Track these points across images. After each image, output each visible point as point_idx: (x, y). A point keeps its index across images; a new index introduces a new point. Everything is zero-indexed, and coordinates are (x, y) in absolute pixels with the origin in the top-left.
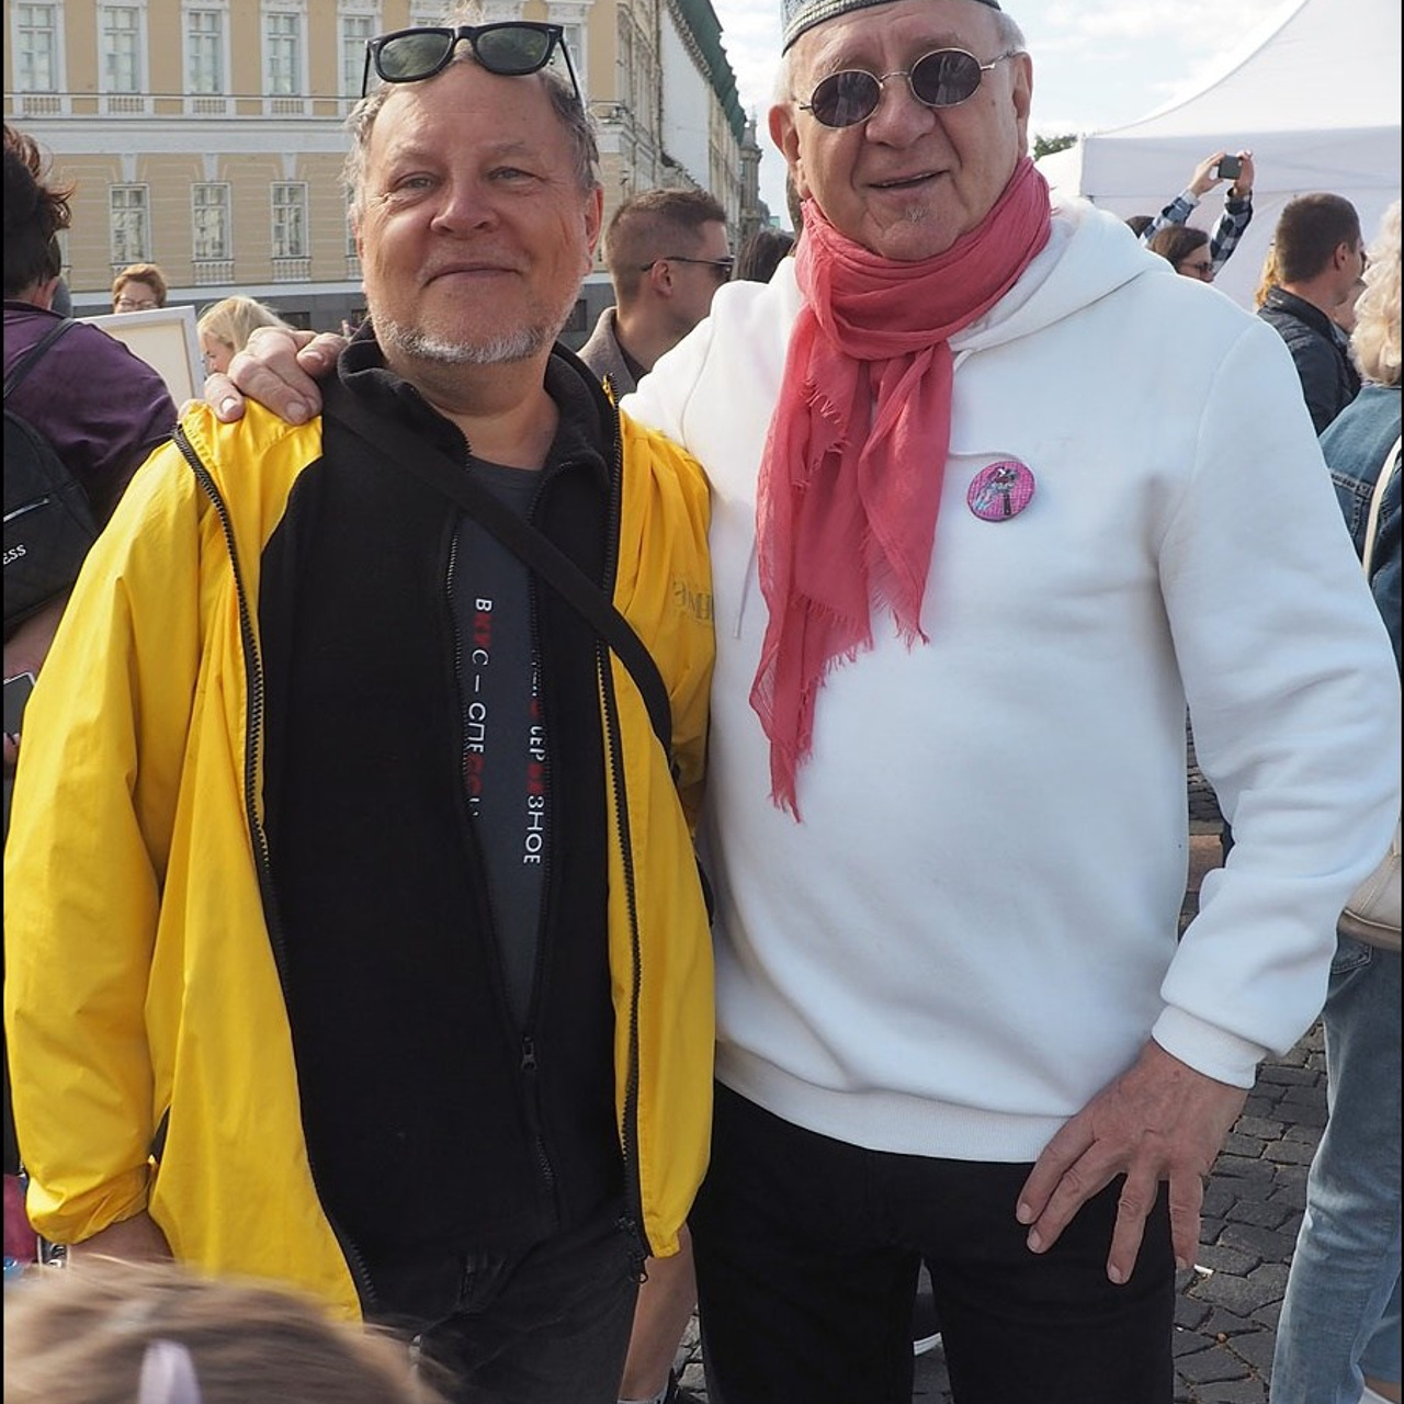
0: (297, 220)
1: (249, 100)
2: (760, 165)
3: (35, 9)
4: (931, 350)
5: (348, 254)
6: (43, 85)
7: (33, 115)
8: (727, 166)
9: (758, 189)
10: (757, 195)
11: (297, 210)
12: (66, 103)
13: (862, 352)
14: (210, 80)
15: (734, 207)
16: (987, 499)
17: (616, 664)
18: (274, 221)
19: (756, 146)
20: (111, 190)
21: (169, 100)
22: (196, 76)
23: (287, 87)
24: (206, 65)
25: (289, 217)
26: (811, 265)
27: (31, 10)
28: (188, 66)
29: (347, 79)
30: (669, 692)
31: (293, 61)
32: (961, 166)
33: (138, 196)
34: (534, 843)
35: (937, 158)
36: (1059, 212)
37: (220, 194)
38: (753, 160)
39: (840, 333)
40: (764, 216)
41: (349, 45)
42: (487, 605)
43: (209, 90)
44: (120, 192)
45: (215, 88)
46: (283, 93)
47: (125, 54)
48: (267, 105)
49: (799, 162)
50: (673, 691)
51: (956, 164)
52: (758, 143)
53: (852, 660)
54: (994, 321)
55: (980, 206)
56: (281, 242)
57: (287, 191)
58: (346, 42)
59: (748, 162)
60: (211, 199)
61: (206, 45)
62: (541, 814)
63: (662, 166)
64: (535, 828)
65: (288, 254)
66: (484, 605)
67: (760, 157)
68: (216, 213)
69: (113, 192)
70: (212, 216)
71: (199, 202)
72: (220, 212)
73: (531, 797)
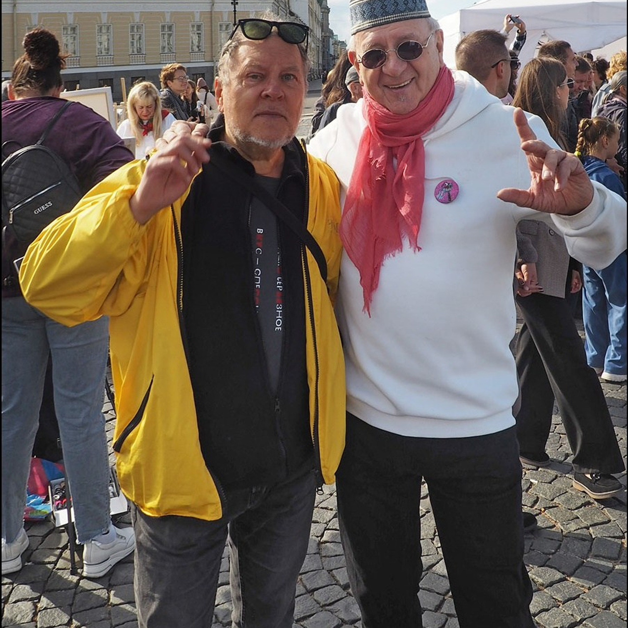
0: (140, 38)
2: (329, 14)
4: (415, 141)
5: (161, 52)
8: (316, 15)
9: (329, 24)
10: (328, 27)
11: (140, 35)
13: (389, 144)
15: (319, 32)
16: (442, 195)
17: (308, 252)
18: (130, 40)
19: (328, 7)
20: (63, 27)
25: (136, 37)
33: (74, 29)
34: (279, 323)
37: (108, 29)
38: (326, 12)
40: (331, 35)
42: (261, 231)
44: (66, 28)
52: (328, 6)
53: (394, 256)
56: (133, 48)
57: (136, 27)
59: (324, 14)
60: (104, 31)
62: (281, 311)
63: (290, 16)
64: (279, 317)
65: (136, 53)
67: (329, 11)
68: (106, 36)
69: (64, 28)
70: (105, 38)
71: (99, 32)
72: (108, 35)
73: (278, 305)
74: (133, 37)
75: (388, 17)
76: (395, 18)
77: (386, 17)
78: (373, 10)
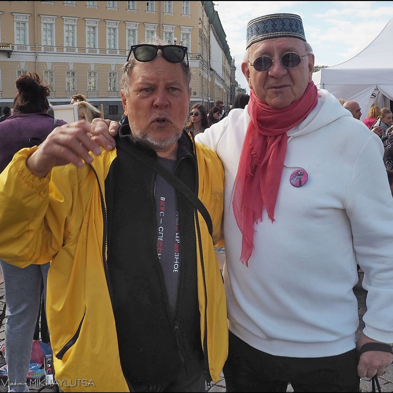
0: (115, 81)
1: (103, 50)
3: (48, 24)
4: (282, 135)
6: (49, 44)
7: (46, 52)
11: (115, 79)
12: (55, 49)
14: (93, 44)
15: (229, 82)
16: (295, 180)
17: (199, 214)
18: (109, 82)
21: (82, 49)
22: (89, 43)
23: (113, 47)
24: (92, 40)
25: (113, 81)
27: (46, 25)
28: (87, 41)
29: (128, 45)
31: (114, 40)
32: (294, 85)
33: (73, 74)
34: (176, 266)
37: (95, 74)
41: (129, 37)
42: (164, 199)
43: (92, 47)
44: (69, 73)
45: (94, 46)
46: (112, 48)
47: (71, 37)
48: (107, 51)
49: (250, 79)
51: (292, 84)
56: (110, 87)
57: (112, 74)
58: (128, 36)
60: (92, 75)
61: (92, 35)
62: (178, 258)
63: (210, 71)
64: (177, 262)
66: (163, 199)
68: (94, 79)
69: (67, 72)
70: (93, 80)
71: (89, 76)
72: (95, 79)
73: (176, 253)
74: (110, 80)
75: (276, 33)
76: (282, 34)
77: (275, 33)
78: (265, 27)
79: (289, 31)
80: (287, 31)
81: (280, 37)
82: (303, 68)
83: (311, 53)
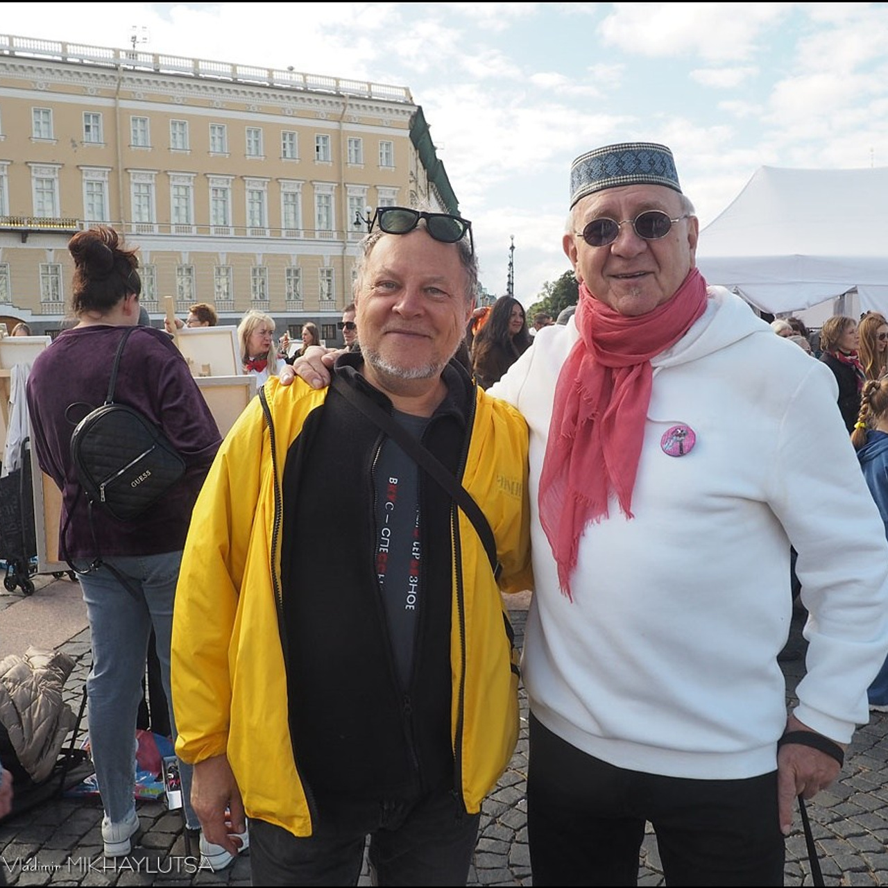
0: (263, 283)
1: (240, 229)
3: (142, 186)
4: (641, 365)
5: (286, 299)
6: (146, 219)
7: (141, 233)
11: (263, 279)
12: (156, 228)
13: (608, 363)
14: (222, 219)
16: (671, 444)
18: (252, 284)
20: (176, 268)
21: (203, 227)
22: (216, 217)
23: (258, 223)
24: (221, 212)
25: (259, 282)
26: (582, 317)
27: (140, 186)
28: (212, 213)
29: (285, 221)
30: (493, 529)
31: (260, 212)
32: (660, 270)
33: (189, 270)
34: (411, 599)
35: (646, 264)
36: (712, 297)
37: (227, 271)
39: (597, 353)
41: (286, 206)
43: (222, 224)
44: (181, 269)
45: (225, 223)
46: (256, 226)
47: (183, 207)
48: (249, 231)
49: (577, 263)
50: (496, 528)
51: (658, 270)
53: (598, 522)
54: (674, 353)
55: (670, 291)
56: (255, 294)
57: (258, 270)
58: (285, 204)
60: (223, 273)
61: (220, 204)
62: (416, 585)
64: (413, 592)
65: (259, 299)
66: (394, 481)
68: (225, 279)
70: (223, 281)
71: (217, 274)
72: (227, 279)
74: (255, 281)
75: (625, 177)
76: (635, 179)
77: (622, 177)
78: (604, 167)
79: (649, 172)
80: (644, 173)
81: (632, 183)
82: (678, 240)
83: (692, 214)
